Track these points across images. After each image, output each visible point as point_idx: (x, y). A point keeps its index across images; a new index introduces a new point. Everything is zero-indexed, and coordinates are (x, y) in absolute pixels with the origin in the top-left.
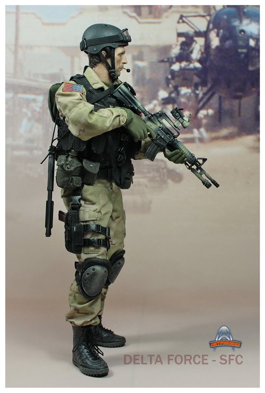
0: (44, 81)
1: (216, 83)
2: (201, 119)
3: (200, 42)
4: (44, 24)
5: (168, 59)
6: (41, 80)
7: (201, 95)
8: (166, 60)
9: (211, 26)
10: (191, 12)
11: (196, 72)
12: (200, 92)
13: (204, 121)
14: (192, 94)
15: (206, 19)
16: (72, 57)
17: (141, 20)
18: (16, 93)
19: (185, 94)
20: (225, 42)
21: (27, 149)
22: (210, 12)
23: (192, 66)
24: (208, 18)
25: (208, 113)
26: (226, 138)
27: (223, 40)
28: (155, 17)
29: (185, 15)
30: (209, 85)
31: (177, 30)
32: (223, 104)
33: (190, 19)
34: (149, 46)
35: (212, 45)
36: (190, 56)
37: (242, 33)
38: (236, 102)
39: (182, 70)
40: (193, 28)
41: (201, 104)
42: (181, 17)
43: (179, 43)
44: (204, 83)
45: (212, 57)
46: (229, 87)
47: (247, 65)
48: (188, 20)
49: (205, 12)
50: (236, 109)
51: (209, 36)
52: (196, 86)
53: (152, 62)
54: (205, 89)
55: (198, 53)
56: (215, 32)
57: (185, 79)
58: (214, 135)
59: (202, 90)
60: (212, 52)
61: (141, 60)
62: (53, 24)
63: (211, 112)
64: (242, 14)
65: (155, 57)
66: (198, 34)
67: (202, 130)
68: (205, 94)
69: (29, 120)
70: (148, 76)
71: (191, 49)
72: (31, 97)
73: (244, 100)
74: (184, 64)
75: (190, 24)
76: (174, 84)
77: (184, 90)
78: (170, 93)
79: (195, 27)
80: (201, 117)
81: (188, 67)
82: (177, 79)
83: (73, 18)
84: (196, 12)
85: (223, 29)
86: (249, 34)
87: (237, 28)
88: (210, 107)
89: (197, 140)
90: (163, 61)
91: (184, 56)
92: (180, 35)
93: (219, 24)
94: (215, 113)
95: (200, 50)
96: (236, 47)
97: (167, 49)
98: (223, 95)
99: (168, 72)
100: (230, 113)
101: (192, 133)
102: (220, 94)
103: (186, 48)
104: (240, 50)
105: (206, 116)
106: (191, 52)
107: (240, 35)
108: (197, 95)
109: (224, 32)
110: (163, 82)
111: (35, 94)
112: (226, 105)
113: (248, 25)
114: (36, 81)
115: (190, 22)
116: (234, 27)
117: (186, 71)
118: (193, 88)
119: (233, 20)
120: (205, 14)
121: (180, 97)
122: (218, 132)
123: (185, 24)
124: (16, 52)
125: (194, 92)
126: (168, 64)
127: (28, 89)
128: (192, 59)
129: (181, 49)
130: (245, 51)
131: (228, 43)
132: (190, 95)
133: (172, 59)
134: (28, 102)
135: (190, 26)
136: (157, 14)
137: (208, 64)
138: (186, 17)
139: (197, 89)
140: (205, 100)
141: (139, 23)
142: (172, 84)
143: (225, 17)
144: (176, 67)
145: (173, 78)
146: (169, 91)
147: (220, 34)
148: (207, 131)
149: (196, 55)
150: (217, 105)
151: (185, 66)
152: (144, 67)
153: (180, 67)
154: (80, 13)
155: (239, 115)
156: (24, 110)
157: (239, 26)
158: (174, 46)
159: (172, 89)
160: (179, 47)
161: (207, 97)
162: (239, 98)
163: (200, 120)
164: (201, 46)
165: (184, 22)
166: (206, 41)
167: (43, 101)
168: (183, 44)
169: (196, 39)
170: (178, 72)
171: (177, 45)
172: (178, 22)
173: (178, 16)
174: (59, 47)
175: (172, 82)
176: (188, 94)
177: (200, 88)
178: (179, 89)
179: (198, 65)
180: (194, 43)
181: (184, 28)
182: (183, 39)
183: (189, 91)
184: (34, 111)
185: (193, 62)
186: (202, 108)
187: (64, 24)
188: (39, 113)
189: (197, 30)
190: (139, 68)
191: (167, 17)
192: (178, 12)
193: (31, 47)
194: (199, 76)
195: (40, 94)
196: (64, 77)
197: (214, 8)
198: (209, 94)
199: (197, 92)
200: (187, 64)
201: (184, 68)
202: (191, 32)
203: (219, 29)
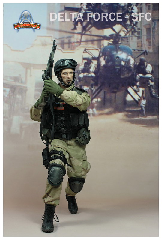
0: (11, 80)
1: (103, 84)
3: (95, 62)
4: (12, 50)
6: (9, 79)
7: (94, 91)
8: (76, 72)
9: (101, 54)
10: (90, 47)
11: (92, 78)
12: (94, 89)
13: (96, 105)
14: (90, 90)
15: (99, 51)
16: (27, 69)
17: (64, 51)
20: (108, 63)
22: (101, 47)
23: (90, 75)
24: (100, 50)
25: (98, 100)
26: (107, 114)
27: (107, 62)
28: (71, 50)
29: (87, 48)
30: (99, 86)
31: (83, 56)
32: (106, 96)
33: (90, 51)
35: (101, 64)
36: (89, 70)
37: (118, 58)
38: (113, 95)
39: (84, 77)
40: (91, 55)
41: (94, 95)
42: (85, 50)
43: (83, 63)
44: (96, 84)
45: (101, 71)
46: (109, 87)
47: (120, 75)
49: (98, 47)
50: (113, 98)
51: (100, 60)
52: (92, 86)
54: (97, 88)
56: (103, 58)
57: (86, 82)
58: (101, 112)
59: (95, 88)
60: (101, 68)
62: (17, 51)
63: (99, 100)
64: (118, 48)
66: (94, 58)
67: (94, 109)
68: (96, 90)
71: (90, 66)
73: (118, 94)
74: (86, 74)
75: (90, 53)
76: (80, 85)
77: (85, 88)
79: (93, 55)
80: (94, 103)
81: (88, 76)
82: (81, 82)
83: (28, 48)
84: (93, 47)
86: (122, 59)
87: (115, 55)
88: (99, 97)
89: (91, 115)
91: (86, 69)
92: (84, 59)
93: (105, 53)
94: (102, 100)
95: (95, 67)
96: (114, 65)
98: (106, 91)
99: (77, 78)
100: (110, 101)
102: (105, 90)
103: (87, 66)
104: (116, 67)
105: (97, 102)
106: (90, 68)
107: (117, 59)
108: (92, 91)
109: (108, 57)
111: (5, 87)
112: (108, 96)
113: (121, 54)
114: (6, 80)
115: (90, 52)
116: (114, 55)
117: (87, 78)
118: (90, 87)
119: (113, 51)
120: (98, 48)
122: (103, 110)
123: (87, 53)
125: (90, 89)
126: (77, 74)
128: (90, 72)
129: (85, 66)
130: (119, 67)
131: (110, 64)
133: (80, 71)
135: (90, 54)
136: (73, 48)
137: (99, 74)
138: (88, 50)
139: (93, 88)
140: (96, 93)
141: (63, 52)
142: (78, 84)
143: (109, 50)
144: (81, 75)
145: (80, 81)
147: (106, 59)
148: (97, 110)
149: (92, 69)
150: (103, 96)
151: (86, 75)
153: (84, 75)
154: (32, 46)
155: (115, 102)
157: (116, 55)
158: (81, 65)
160: (83, 65)
161: (98, 91)
162: (115, 92)
164: (95, 65)
165: (86, 52)
166: (98, 62)
167: (10, 91)
168: (86, 64)
169: (93, 61)
170: (82, 78)
171: (82, 64)
172: (84, 52)
173: (83, 49)
174: (19, 63)
175: (79, 83)
176: (87, 90)
177: (94, 87)
178: (83, 87)
179: (93, 75)
180: (92, 63)
181: (87, 55)
183: (88, 88)
184: (4, 97)
185: (90, 73)
186: (94, 98)
187: (23, 51)
188: (7, 98)
189: (94, 57)
191: (78, 50)
192: (84, 47)
194: (94, 81)
195: (8, 87)
196: (21, 79)
197: (103, 45)
198: (99, 90)
199: (93, 89)
200: (87, 74)
201: (86, 76)
202: (90, 57)
203: (105, 56)
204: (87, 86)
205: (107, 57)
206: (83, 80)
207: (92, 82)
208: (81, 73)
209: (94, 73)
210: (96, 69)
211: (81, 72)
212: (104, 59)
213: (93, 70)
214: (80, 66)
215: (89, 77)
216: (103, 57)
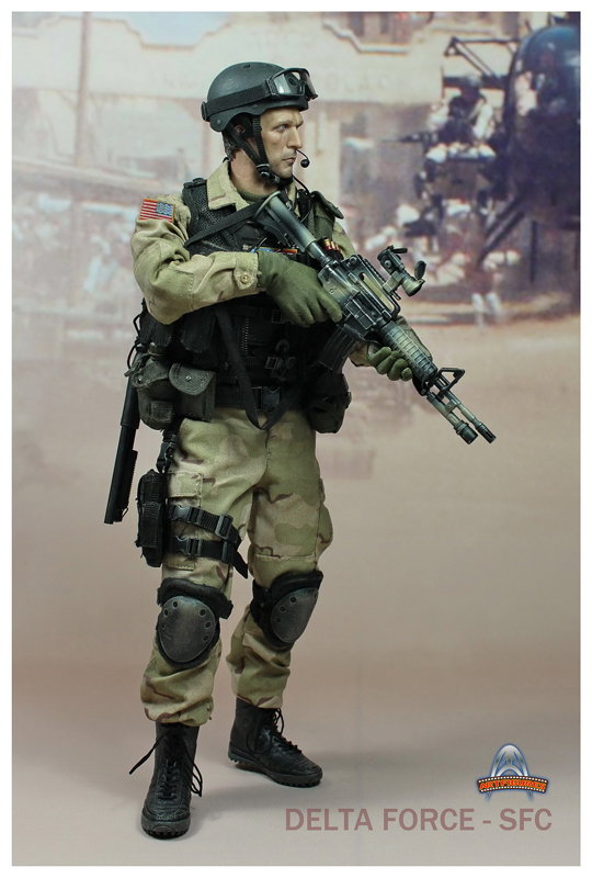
0: (141, 174)
1: (526, 192)
2: (491, 272)
3: (493, 99)
4: (145, 46)
5: (422, 135)
6: (134, 171)
7: (491, 219)
8: (416, 137)
9: (519, 65)
10: (474, 32)
11: (482, 166)
12: (490, 212)
13: (498, 277)
14: (473, 216)
15: (509, 49)
17: (362, 47)
18: (79, 198)
19: (457, 215)
20: (549, 101)
21: (100, 326)
22: (517, 32)
23: (473, 152)
24: (513, 47)
25: (506, 259)
26: (546, 316)
27: (544, 97)
28: (395, 41)
29: (461, 37)
30: (511, 198)
31: (442, 70)
32: (541, 242)
33: (471, 47)
34: (379, 106)
35: (521, 108)
36: (471, 130)
38: (569, 238)
39: (451, 161)
40: (478, 68)
41: (492, 238)
42: (454, 42)
43: (446, 101)
44: (498, 193)
45: (519, 135)
46: (554, 203)
48: (468, 50)
49: (507, 33)
50: (569, 252)
51: (514, 88)
52: (482, 199)
53: (385, 142)
54: (502, 206)
55: (489, 124)
56: (527, 79)
57: (457, 182)
58: (518, 308)
59: (494, 207)
60: (520, 124)
61: (361, 134)
62: (166, 48)
63: (512, 256)
65: (392, 130)
66: (490, 81)
67: (493, 296)
68: (500, 217)
69: (106, 261)
70: (374, 172)
71: (472, 115)
72: (112, 209)
74: (455, 148)
75: (472, 58)
76: (432, 192)
77: (455, 207)
78: (424, 212)
79: (483, 64)
80: (490, 268)
81: (464, 155)
82: (439, 180)
83: (210, 34)
84: (486, 33)
85: (544, 72)
87: (577, 71)
88: (512, 247)
89: (480, 320)
90: (408, 140)
91: (456, 130)
92: (449, 82)
93: (537, 61)
94: (523, 260)
95: (494, 117)
97: (419, 112)
98: (541, 220)
99: (421, 164)
100: (556, 262)
101: (470, 302)
102: (535, 218)
103: (462, 112)
105: (503, 266)
106: (474, 122)
108: (483, 219)
109: (546, 78)
110: (409, 186)
111: (119, 203)
112: (548, 243)
114: (125, 174)
115: (471, 53)
116: (572, 69)
117: (461, 165)
118: (475, 202)
119: (569, 52)
120: (507, 38)
121: (444, 221)
122: (527, 301)
123: (461, 59)
124: (79, 107)
125: (476, 211)
126: (419, 147)
127: (105, 192)
128: (475, 138)
129: (451, 113)
131: (556, 105)
132: (468, 218)
133: (430, 135)
134: (105, 220)
135: (472, 63)
136: (399, 33)
137: (509, 149)
138: (463, 43)
139: (485, 206)
140: (500, 229)
141: (359, 51)
142: (427, 191)
143: (551, 46)
144: (438, 154)
145: (431, 178)
146: (422, 207)
147: (539, 85)
148: (503, 298)
149: (483, 128)
150: (526, 243)
151: (459, 151)
152: (367, 152)
153: (448, 153)
154: (228, 25)
155: (576, 266)
156: (96, 238)
158: (434, 107)
159: (428, 204)
160: (445, 110)
161: (506, 222)
162: (577, 228)
163: (488, 275)
164: (495, 109)
165: (458, 53)
166: (506, 99)
168: (455, 103)
169: (484, 92)
170: (442, 165)
171: (442, 105)
172: (447, 54)
173: (445, 40)
174: (176, 100)
175: (429, 186)
176: (464, 216)
177: (490, 203)
178: (444, 203)
179: (487, 151)
180: (481, 102)
181: (458, 67)
182: (455, 92)
183: (466, 208)
184: (116, 241)
185: (476, 143)
186: (493, 248)
187: (189, 48)
188: (127, 245)
189: (488, 73)
190: (355, 152)
191: (421, 41)
192: (447, 31)
193: (114, 97)
194: (488, 176)
195: (131, 204)
196: (186, 168)
197: (527, 24)
198: (511, 216)
199: (484, 211)
200: (462, 147)
201: (456, 155)
202: (474, 76)
203: (536, 74)
204: (463, 200)
205: (542, 77)
206: (444, 175)
207: (482, 183)
208: (434, 145)
209: (491, 142)
210: (497, 126)
211: (435, 138)
212: (533, 86)
213: (486, 129)
214: (432, 111)
215: (471, 161)
216: (529, 75)
